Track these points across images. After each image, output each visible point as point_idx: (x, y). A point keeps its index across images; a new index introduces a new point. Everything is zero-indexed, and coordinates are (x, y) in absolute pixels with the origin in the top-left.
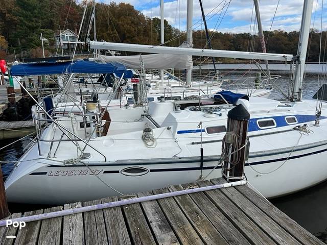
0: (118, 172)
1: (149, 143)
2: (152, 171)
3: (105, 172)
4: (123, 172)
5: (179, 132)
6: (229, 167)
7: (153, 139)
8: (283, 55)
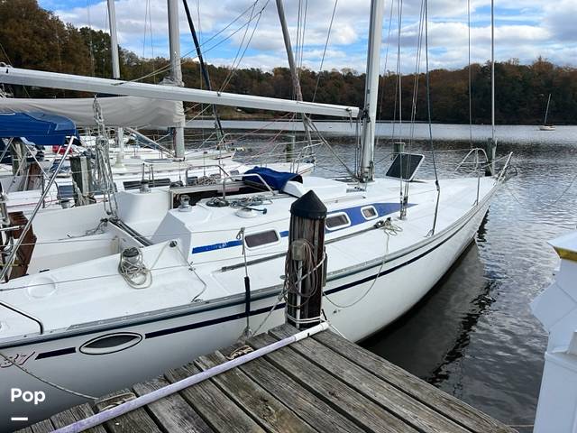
0: (72, 350)
1: (137, 279)
2: (149, 336)
3: (41, 356)
4: (83, 350)
5: (196, 250)
6: (299, 304)
7: (143, 271)
8: (345, 107)
